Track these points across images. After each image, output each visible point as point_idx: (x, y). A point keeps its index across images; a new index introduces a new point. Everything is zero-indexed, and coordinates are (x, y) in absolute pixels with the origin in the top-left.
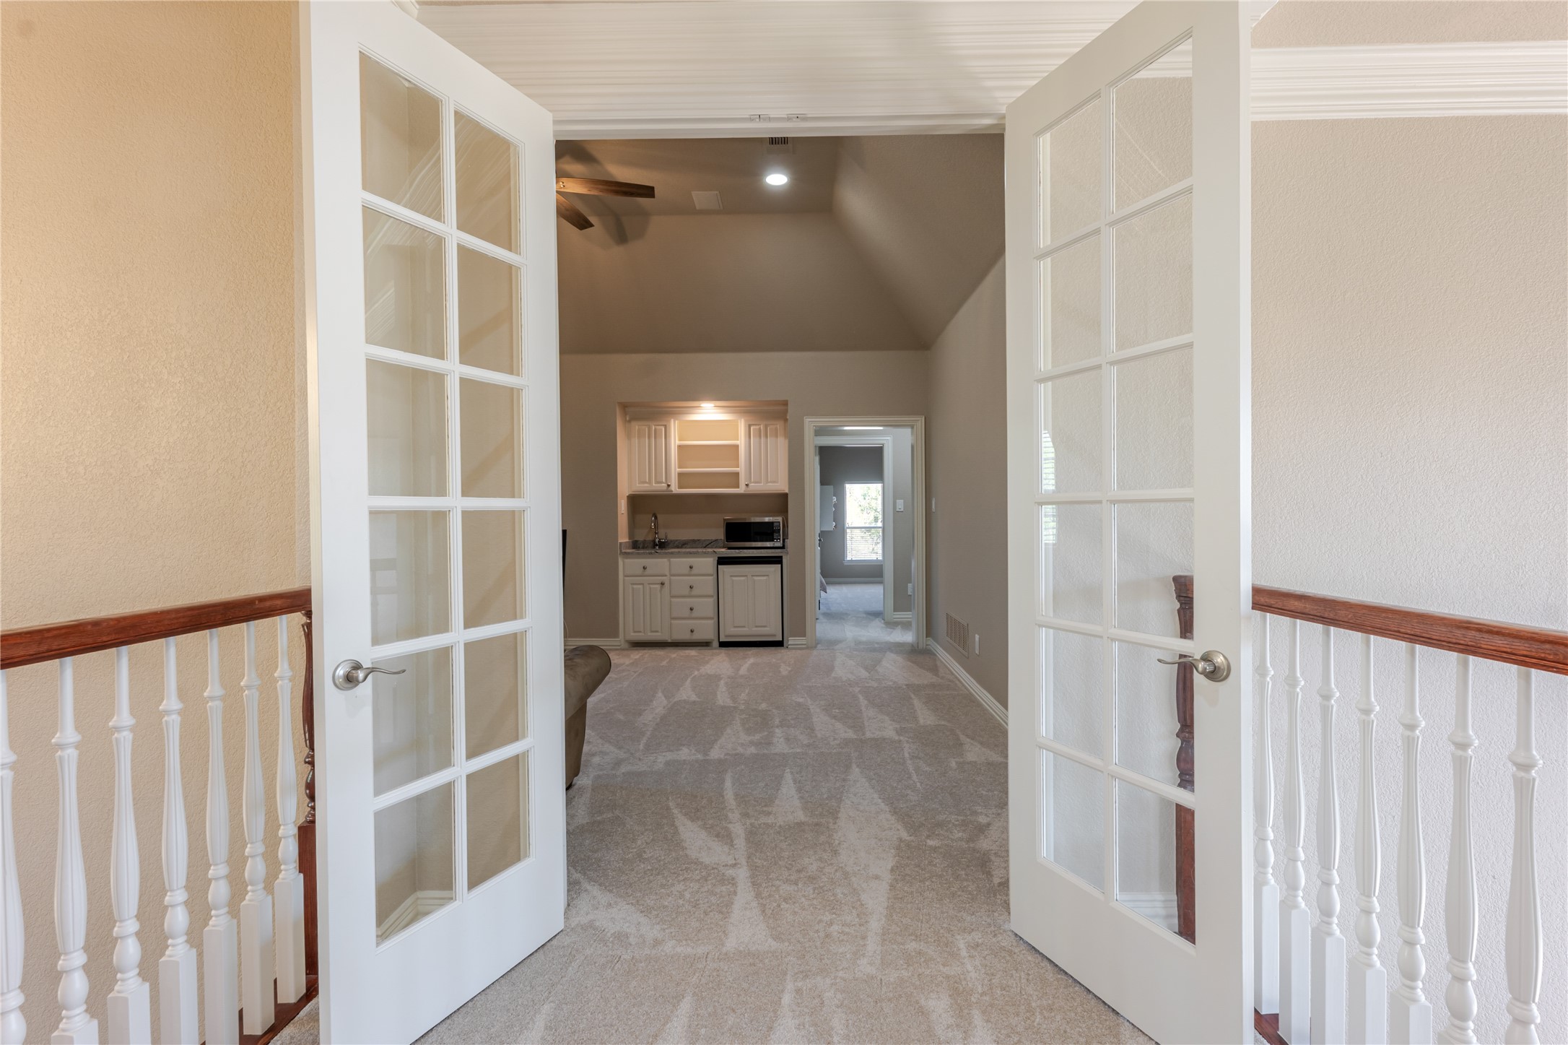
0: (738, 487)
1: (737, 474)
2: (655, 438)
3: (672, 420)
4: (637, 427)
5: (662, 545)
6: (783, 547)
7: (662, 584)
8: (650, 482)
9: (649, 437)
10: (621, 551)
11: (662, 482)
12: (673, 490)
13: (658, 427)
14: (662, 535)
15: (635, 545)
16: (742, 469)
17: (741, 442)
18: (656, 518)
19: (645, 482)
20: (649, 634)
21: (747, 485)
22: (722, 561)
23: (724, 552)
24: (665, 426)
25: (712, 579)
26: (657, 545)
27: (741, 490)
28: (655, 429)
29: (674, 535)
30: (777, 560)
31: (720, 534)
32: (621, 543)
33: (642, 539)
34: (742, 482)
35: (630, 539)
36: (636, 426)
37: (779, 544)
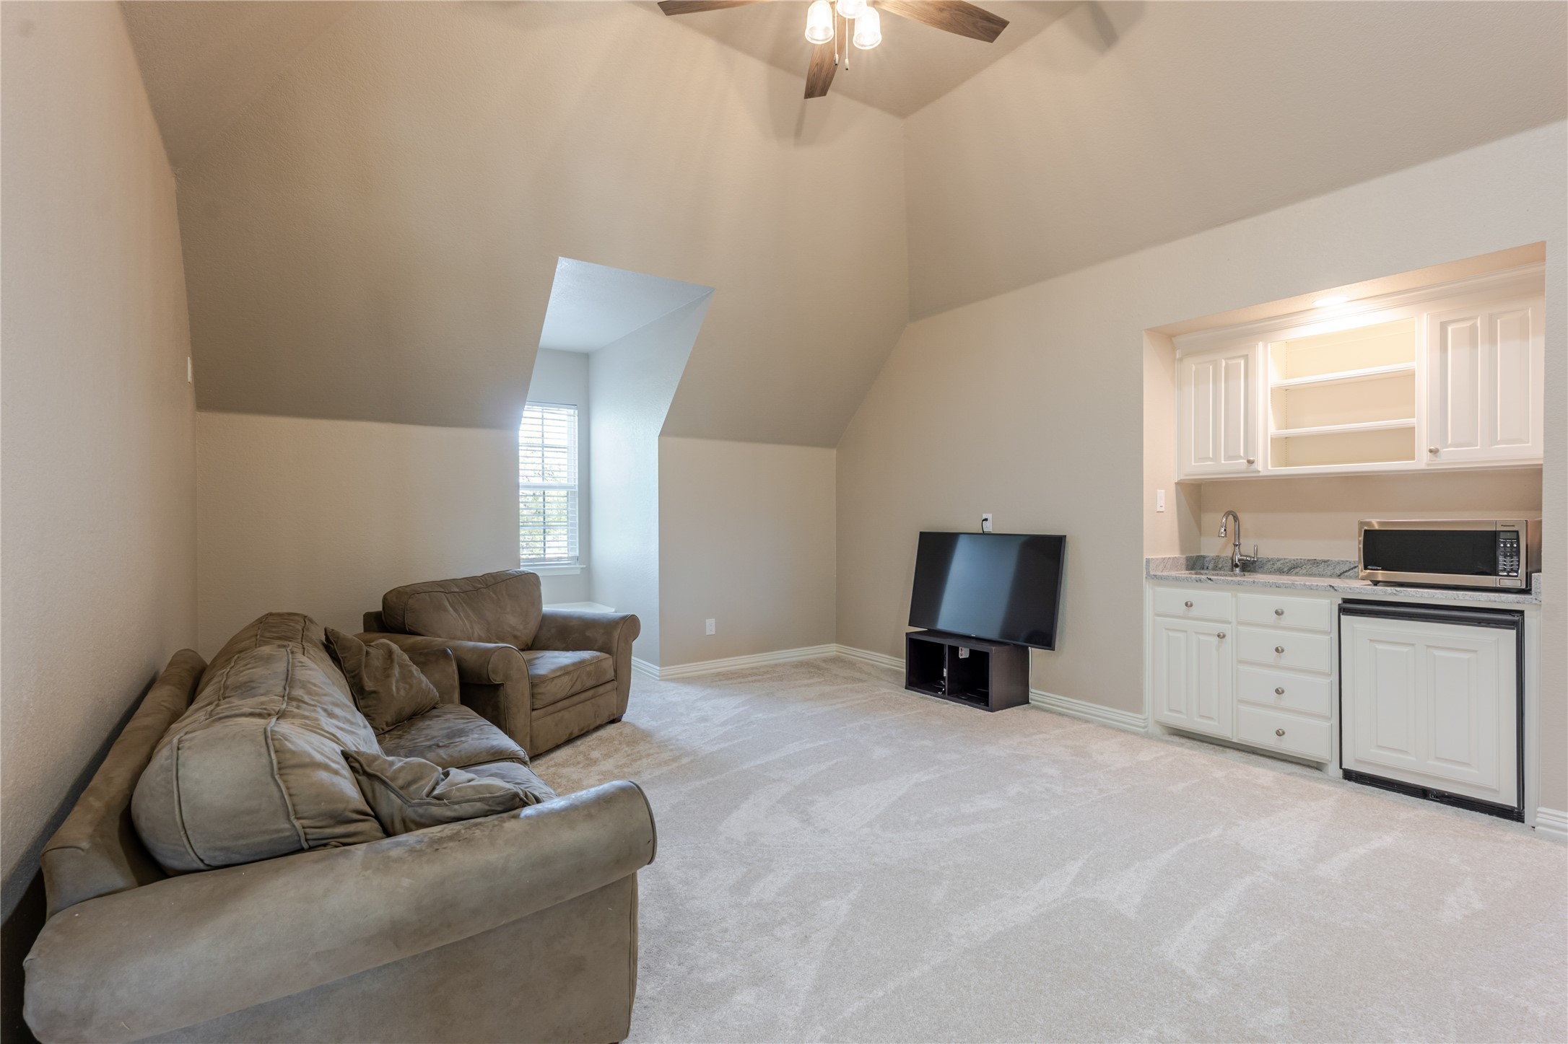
0: (1413, 458)
1: (1410, 431)
2: (1226, 380)
3: (1261, 344)
4: (1194, 367)
5: (1247, 566)
6: (1527, 591)
7: (1221, 636)
8: (1216, 457)
9: (1215, 381)
10: (1148, 573)
11: (1239, 457)
12: (1260, 468)
13: (1231, 362)
14: (1248, 549)
15: (1196, 564)
16: (1421, 419)
17: (1421, 361)
18: (1236, 519)
19: (1208, 459)
20: (1196, 719)
21: (1434, 452)
22: (1351, 607)
23: (1360, 587)
24: (1246, 357)
25: (1328, 641)
26: (1237, 566)
27: (1421, 461)
28: (1227, 367)
29: (1268, 549)
30: (1513, 620)
31: (1352, 551)
32: (1148, 561)
33: (1212, 555)
34: (1422, 443)
35: (1183, 551)
36: (1191, 365)
37: (1519, 583)
